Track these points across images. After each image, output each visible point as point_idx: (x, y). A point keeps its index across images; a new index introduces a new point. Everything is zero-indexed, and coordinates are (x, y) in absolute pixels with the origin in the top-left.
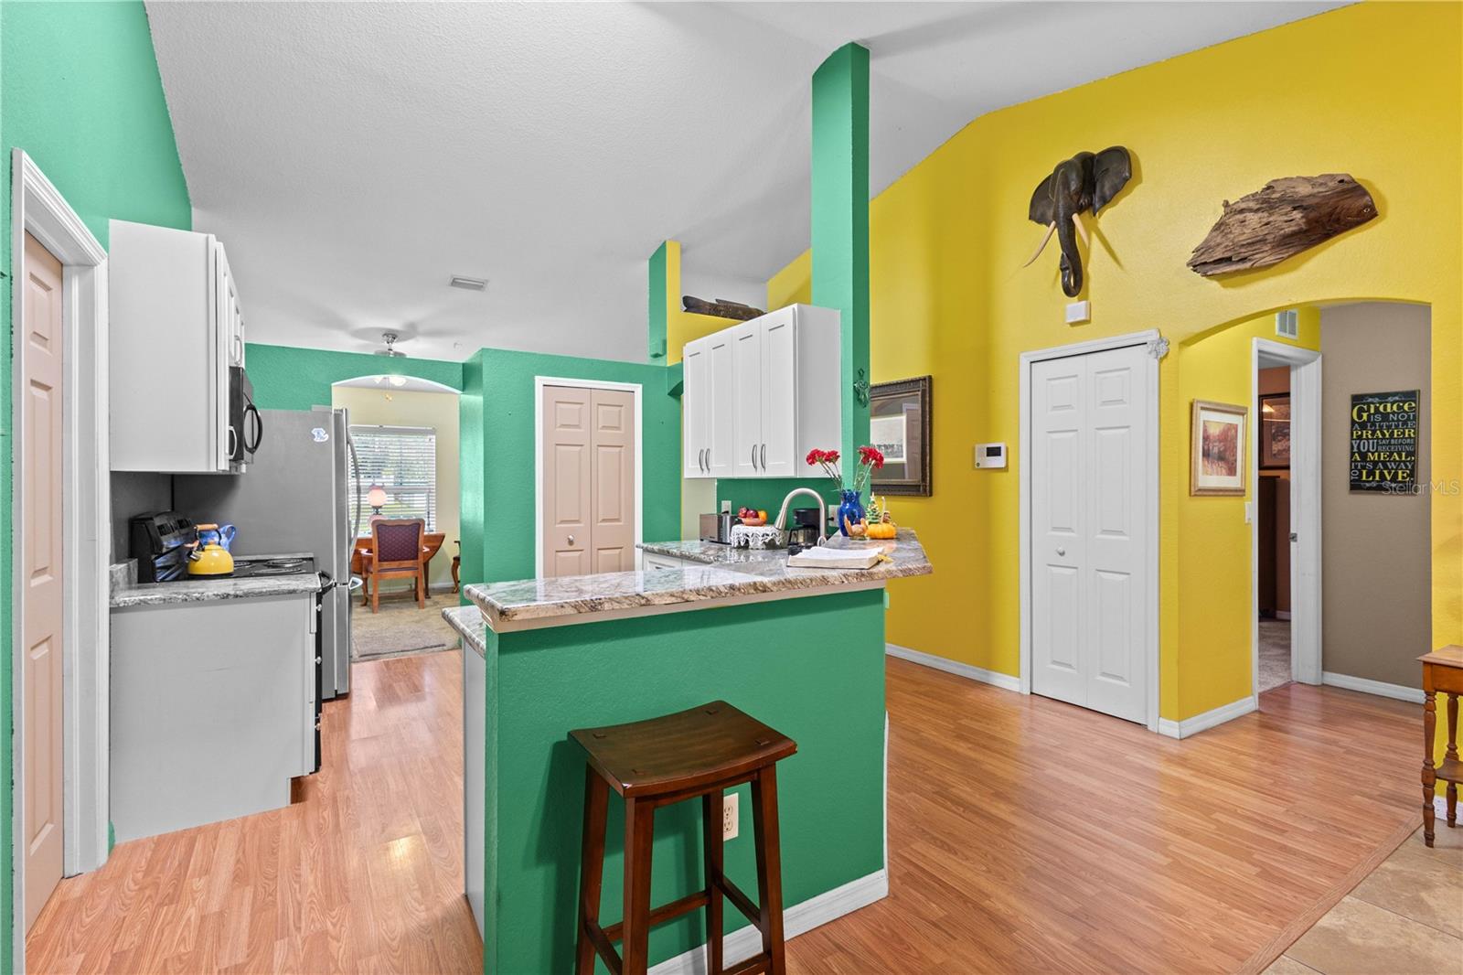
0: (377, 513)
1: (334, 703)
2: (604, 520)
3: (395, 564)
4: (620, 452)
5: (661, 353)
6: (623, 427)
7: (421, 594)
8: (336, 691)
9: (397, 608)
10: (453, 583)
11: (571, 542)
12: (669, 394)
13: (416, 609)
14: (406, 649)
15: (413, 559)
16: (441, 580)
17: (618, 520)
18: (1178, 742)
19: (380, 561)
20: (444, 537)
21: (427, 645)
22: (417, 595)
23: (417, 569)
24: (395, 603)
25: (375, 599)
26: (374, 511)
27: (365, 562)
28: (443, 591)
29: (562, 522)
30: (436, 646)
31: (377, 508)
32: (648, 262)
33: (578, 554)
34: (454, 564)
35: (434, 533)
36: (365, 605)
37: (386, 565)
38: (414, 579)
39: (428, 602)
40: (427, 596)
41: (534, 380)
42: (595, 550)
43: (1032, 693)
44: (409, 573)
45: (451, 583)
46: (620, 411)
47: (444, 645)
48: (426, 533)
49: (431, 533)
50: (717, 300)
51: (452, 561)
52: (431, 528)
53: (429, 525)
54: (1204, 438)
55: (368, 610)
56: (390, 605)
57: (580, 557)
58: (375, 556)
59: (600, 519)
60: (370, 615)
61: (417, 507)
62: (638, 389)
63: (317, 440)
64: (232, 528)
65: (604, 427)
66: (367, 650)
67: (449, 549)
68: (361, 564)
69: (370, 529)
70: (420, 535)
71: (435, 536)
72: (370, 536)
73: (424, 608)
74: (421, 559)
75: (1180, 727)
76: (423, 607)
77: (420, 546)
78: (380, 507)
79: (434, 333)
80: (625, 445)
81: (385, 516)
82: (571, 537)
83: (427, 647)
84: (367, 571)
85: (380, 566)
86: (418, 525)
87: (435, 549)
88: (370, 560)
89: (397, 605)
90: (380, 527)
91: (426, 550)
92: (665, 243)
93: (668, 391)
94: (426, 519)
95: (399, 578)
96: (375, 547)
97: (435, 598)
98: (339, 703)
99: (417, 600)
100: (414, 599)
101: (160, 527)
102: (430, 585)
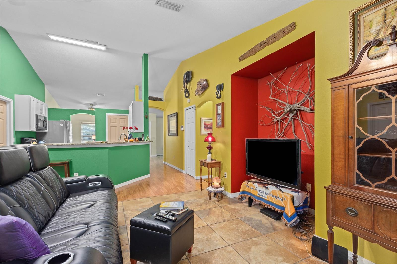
6: (125, 123)
18: (196, 180)
41: (106, 114)
43: (186, 174)
46: (125, 120)
50: (150, 96)
54: (204, 124)
63: (61, 126)
64: (45, 141)
65: (121, 123)
75: (196, 177)
79: (100, 104)
101: (26, 139)
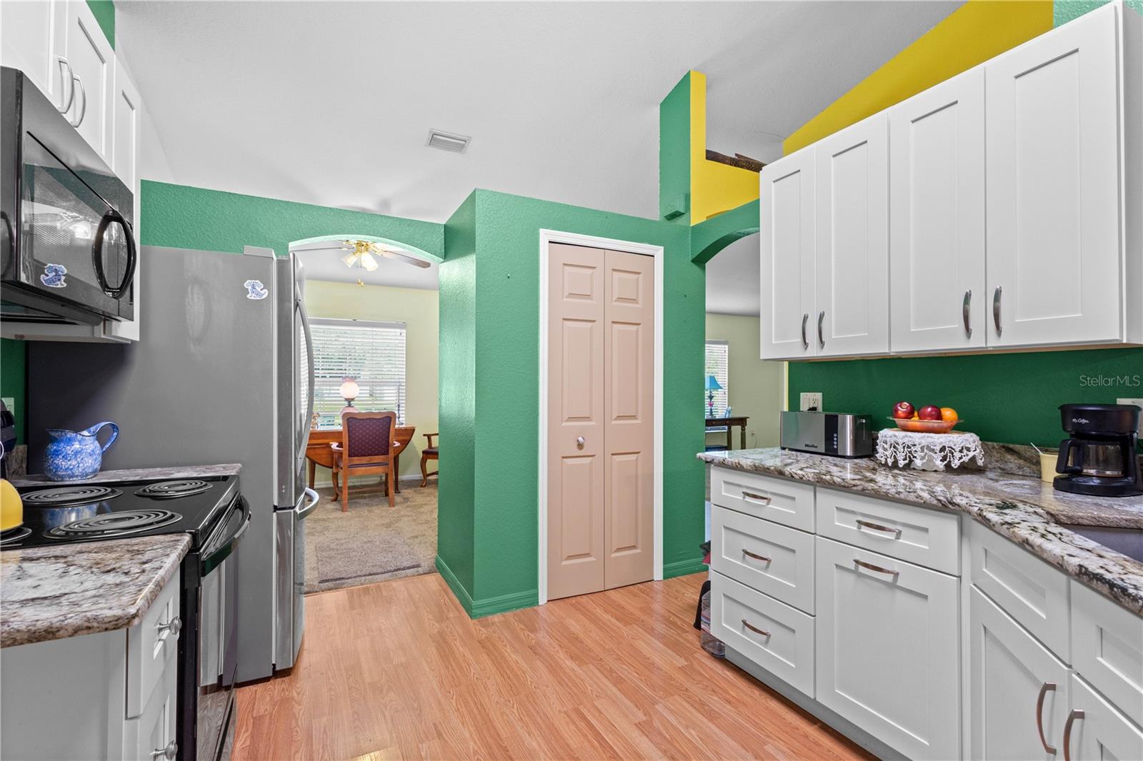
0: (350, 405)
1: (269, 685)
2: (619, 417)
3: (365, 460)
4: (637, 331)
5: (682, 211)
6: (640, 300)
7: (391, 491)
8: (274, 665)
9: (367, 505)
10: (422, 475)
11: (580, 446)
12: (693, 261)
13: (386, 507)
14: (375, 571)
15: (384, 454)
16: (410, 473)
17: (634, 417)
19: (350, 456)
20: (414, 430)
21: (399, 565)
22: (386, 490)
23: (387, 464)
24: (365, 498)
25: (346, 492)
26: (346, 403)
27: (336, 456)
28: (411, 484)
29: (571, 419)
30: (409, 568)
31: (349, 400)
32: (659, 106)
33: (588, 460)
34: (423, 458)
35: (404, 426)
36: (335, 500)
37: (356, 460)
38: (384, 475)
39: (398, 499)
40: (397, 491)
41: (539, 234)
42: (608, 456)
44: (380, 469)
45: (419, 476)
46: (638, 278)
47: (418, 566)
48: (397, 426)
49: (401, 426)
50: (736, 155)
51: (421, 455)
52: (402, 422)
53: (399, 418)
55: (338, 507)
56: (361, 501)
57: (591, 464)
58: (345, 450)
59: (614, 416)
60: (339, 514)
61: (388, 400)
62: (659, 252)
64: (113, 430)
65: (620, 299)
66: (329, 570)
67: (419, 443)
68: (332, 458)
69: (341, 421)
70: (391, 428)
71: (406, 430)
72: (340, 428)
73: (394, 506)
74: (392, 454)
76: (392, 504)
77: (390, 441)
78: (353, 399)
80: (642, 323)
81: (358, 409)
82: (580, 439)
83: (399, 569)
84: (338, 466)
85: (350, 461)
86: (389, 418)
87: (405, 443)
88: (341, 454)
89: (367, 501)
90: (350, 420)
91: (397, 444)
92: (689, 72)
93: (690, 258)
94: (396, 412)
95: (368, 473)
96: (345, 441)
97: (406, 492)
98: (277, 686)
99: (387, 495)
100: (384, 493)
102: (401, 477)
